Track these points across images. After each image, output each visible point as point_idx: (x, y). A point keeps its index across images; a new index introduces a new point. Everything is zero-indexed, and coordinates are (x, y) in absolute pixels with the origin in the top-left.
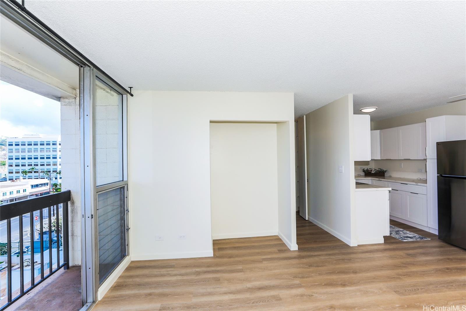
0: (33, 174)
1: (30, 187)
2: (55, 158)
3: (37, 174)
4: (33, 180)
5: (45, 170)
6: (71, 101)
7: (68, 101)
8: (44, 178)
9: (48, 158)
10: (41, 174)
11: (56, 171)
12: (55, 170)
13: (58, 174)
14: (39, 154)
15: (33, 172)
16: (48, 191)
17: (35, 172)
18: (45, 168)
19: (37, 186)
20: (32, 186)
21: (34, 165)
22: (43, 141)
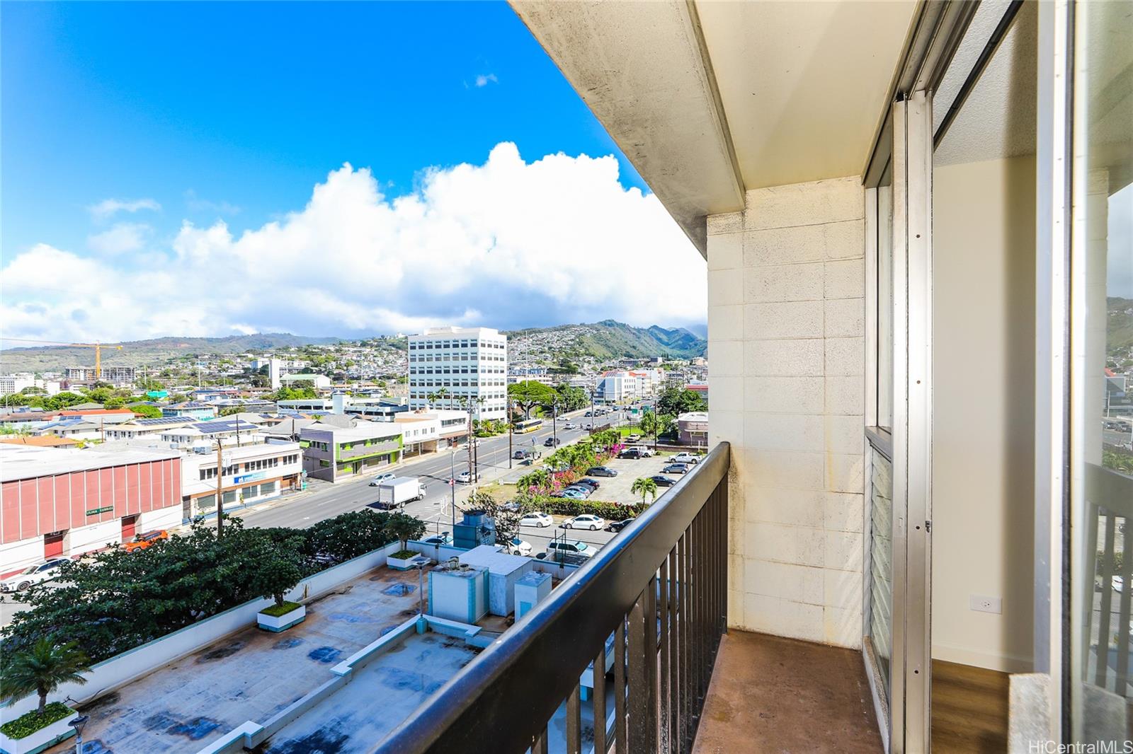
0: (443, 401)
1: (440, 423)
2: (474, 371)
3: (448, 401)
4: (443, 411)
5: (461, 394)
6: (731, 221)
7: (726, 222)
8: (458, 409)
9: (465, 371)
10: (455, 401)
11: (477, 397)
12: (475, 394)
13: (480, 403)
14: (451, 364)
15: (443, 397)
16: (465, 433)
17: (445, 397)
18: (461, 389)
19: (450, 422)
20: (443, 423)
21: (445, 383)
22: (457, 339)
